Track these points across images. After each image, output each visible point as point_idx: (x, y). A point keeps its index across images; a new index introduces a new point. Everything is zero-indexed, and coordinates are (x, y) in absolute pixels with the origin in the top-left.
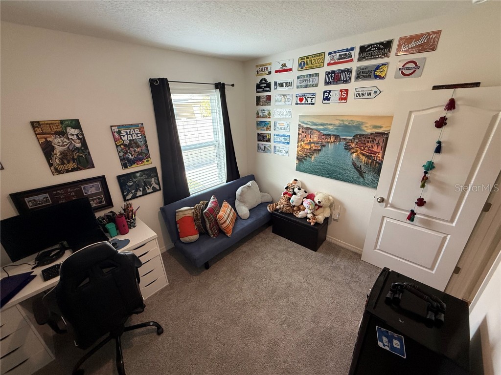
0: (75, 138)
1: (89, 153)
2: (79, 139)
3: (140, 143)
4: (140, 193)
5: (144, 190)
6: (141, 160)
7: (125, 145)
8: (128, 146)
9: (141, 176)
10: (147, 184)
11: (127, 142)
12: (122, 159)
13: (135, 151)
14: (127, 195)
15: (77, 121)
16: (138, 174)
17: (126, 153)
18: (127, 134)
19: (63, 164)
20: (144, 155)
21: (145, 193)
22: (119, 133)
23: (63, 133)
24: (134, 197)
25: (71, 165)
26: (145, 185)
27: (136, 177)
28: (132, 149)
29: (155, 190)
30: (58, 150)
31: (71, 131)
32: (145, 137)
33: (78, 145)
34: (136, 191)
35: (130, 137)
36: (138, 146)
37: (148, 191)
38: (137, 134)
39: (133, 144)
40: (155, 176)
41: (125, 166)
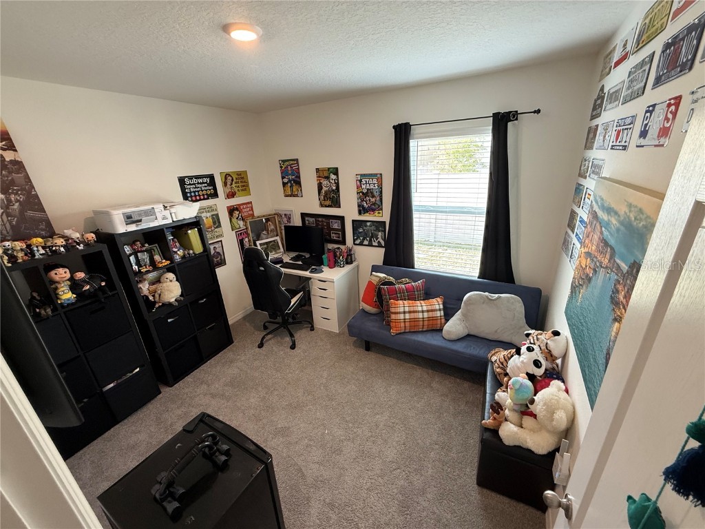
0: (333, 182)
1: (339, 195)
2: (335, 183)
3: (375, 193)
4: (366, 242)
5: (370, 241)
6: (373, 210)
7: (363, 193)
8: (365, 195)
9: (370, 226)
10: (374, 236)
11: (365, 191)
12: (359, 206)
13: (370, 200)
14: (357, 239)
15: (337, 169)
16: (368, 224)
17: (362, 201)
18: (366, 183)
19: (325, 200)
20: (377, 206)
21: (370, 245)
22: (361, 181)
23: (327, 178)
24: (361, 244)
25: (328, 203)
26: (372, 237)
27: (366, 226)
28: (368, 198)
29: (380, 246)
30: (325, 189)
31: (333, 177)
32: (381, 188)
33: (334, 188)
34: (364, 239)
35: (368, 187)
36: (373, 196)
37: (374, 244)
38: (374, 184)
39: (369, 193)
40: (382, 231)
41: (360, 213)
